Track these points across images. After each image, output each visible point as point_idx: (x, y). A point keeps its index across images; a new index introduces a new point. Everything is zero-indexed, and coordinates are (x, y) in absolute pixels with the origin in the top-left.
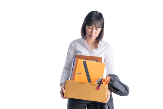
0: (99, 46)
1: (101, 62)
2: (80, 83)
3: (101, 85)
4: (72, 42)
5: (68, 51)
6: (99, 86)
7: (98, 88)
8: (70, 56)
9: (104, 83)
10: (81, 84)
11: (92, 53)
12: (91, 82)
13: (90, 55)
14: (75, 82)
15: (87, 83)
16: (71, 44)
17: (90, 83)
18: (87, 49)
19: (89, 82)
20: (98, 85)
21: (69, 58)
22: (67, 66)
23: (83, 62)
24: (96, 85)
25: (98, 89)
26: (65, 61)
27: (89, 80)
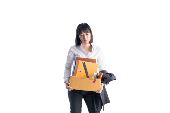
0: (92, 50)
1: (95, 63)
2: (81, 78)
4: (71, 48)
5: (69, 54)
8: (70, 59)
11: (88, 56)
13: (86, 58)
14: (77, 77)
16: (70, 49)
18: (84, 53)
19: (87, 77)
22: (68, 66)
23: (83, 63)
24: (92, 79)
25: (94, 83)
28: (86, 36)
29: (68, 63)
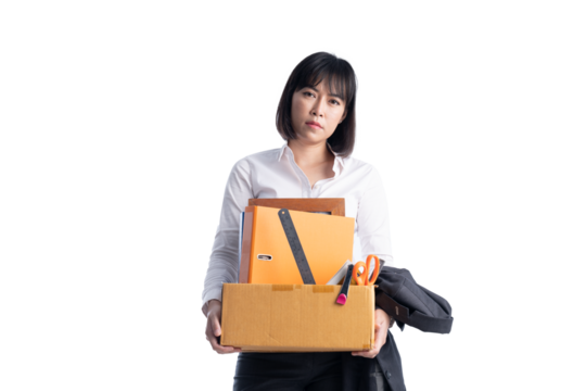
0: (335, 168)
1: (343, 215)
2: (276, 288)
3: (351, 287)
6: (344, 290)
7: (340, 299)
9: (360, 280)
10: (277, 292)
11: (315, 193)
12: (314, 283)
14: (258, 288)
15: (299, 287)
17: (310, 286)
19: (305, 282)
20: (338, 288)
21: (230, 217)
22: (222, 246)
23: (280, 212)
24: (330, 289)
25: (341, 305)
26: (217, 231)
27: (308, 278)
28: (324, 107)
29: (227, 232)
